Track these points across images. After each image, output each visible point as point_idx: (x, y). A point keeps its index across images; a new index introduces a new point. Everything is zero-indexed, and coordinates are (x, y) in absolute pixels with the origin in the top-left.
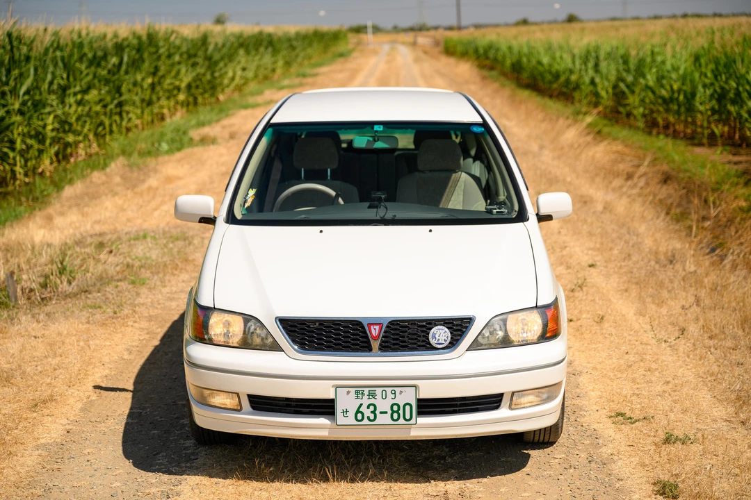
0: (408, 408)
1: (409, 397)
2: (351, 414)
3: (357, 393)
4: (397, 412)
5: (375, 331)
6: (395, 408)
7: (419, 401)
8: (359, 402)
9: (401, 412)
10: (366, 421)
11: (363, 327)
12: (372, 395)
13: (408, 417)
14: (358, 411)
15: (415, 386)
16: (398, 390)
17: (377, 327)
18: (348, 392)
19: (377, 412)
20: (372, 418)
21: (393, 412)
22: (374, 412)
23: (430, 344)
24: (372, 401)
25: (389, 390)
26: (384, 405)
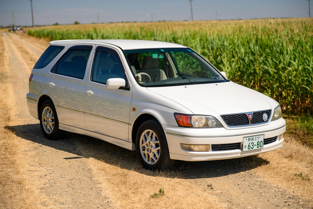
0: (261, 142)
1: (261, 139)
2: (247, 147)
3: (249, 139)
4: (259, 144)
5: (250, 117)
6: (258, 143)
7: (264, 140)
8: (249, 142)
9: (260, 144)
10: (251, 149)
11: (246, 116)
12: (253, 139)
13: (261, 146)
14: (249, 146)
15: (263, 135)
16: (259, 136)
17: (251, 115)
18: (246, 139)
19: (254, 145)
20: (252, 148)
21: (258, 144)
22: (253, 145)
23: (263, 120)
24: (253, 141)
25: (257, 137)
26: (255, 143)
